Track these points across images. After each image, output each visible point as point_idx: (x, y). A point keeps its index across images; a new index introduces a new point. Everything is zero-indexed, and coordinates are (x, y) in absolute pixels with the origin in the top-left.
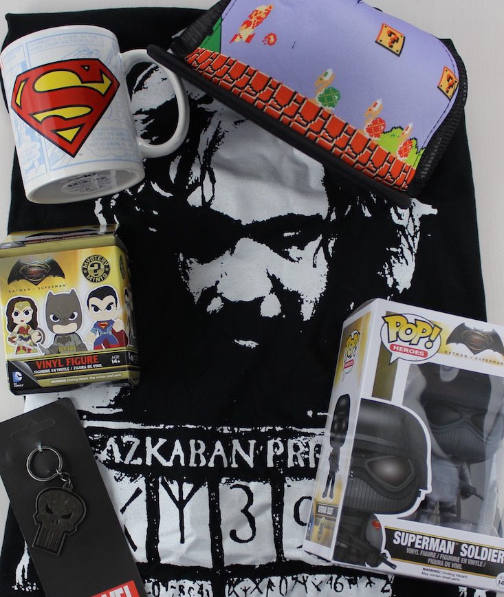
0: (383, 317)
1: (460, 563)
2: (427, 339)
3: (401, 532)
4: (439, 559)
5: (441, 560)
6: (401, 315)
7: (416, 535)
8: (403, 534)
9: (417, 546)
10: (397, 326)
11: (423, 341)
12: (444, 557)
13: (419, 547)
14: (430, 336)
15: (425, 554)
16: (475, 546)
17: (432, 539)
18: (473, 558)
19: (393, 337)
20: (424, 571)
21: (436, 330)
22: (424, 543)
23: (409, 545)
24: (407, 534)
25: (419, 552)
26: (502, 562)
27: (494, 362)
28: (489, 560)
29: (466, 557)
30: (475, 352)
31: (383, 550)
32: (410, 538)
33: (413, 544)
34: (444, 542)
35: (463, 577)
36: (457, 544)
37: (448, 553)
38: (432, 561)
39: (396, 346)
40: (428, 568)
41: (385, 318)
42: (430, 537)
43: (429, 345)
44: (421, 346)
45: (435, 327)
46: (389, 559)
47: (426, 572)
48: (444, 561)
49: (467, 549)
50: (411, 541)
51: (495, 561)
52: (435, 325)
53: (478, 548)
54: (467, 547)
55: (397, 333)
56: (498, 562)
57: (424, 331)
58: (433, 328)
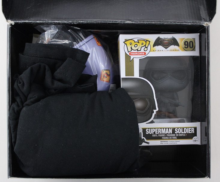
0: (124, 42)
1: (176, 136)
2: (144, 47)
3: (149, 129)
4: (166, 136)
5: (168, 137)
6: (131, 39)
7: (155, 129)
8: (150, 129)
9: (156, 133)
10: (131, 45)
11: (143, 48)
12: (169, 135)
13: (157, 133)
14: (145, 45)
15: (160, 136)
16: (181, 128)
17: (162, 129)
18: (181, 133)
19: (130, 50)
20: (161, 143)
21: (148, 42)
22: (159, 131)
23: (153, 133)
24: (151, 129)
25: (158, 135)
26: (194, 132)
27: (175, 50)
28: (188, 133)
29: (178, 133)
30: (166, 48)
31: (143, 138)
32: (153, 130)
33: (154, 132)
34: (167, 129)
35: (178, 141)
36: (173, 129)
37: (170, 133)
38: (164, 138)
39: (132, 53)
40: (163, 141)
41: (125, 42)
42: (161, 128)
43: (146, 49)
44: (142, 51)
45: (147, 41)
46: (146, 140)
47: (162, 143)
48: (169, 137)
49: (178, 130)
50: (153, 131)
51: (190, 132)
52: (147, 40)
53: (182, 129)
54: (177, 129)
55: (131, 47)
56: (192, 133)
57: (142, 44)
58: (146, 42)
